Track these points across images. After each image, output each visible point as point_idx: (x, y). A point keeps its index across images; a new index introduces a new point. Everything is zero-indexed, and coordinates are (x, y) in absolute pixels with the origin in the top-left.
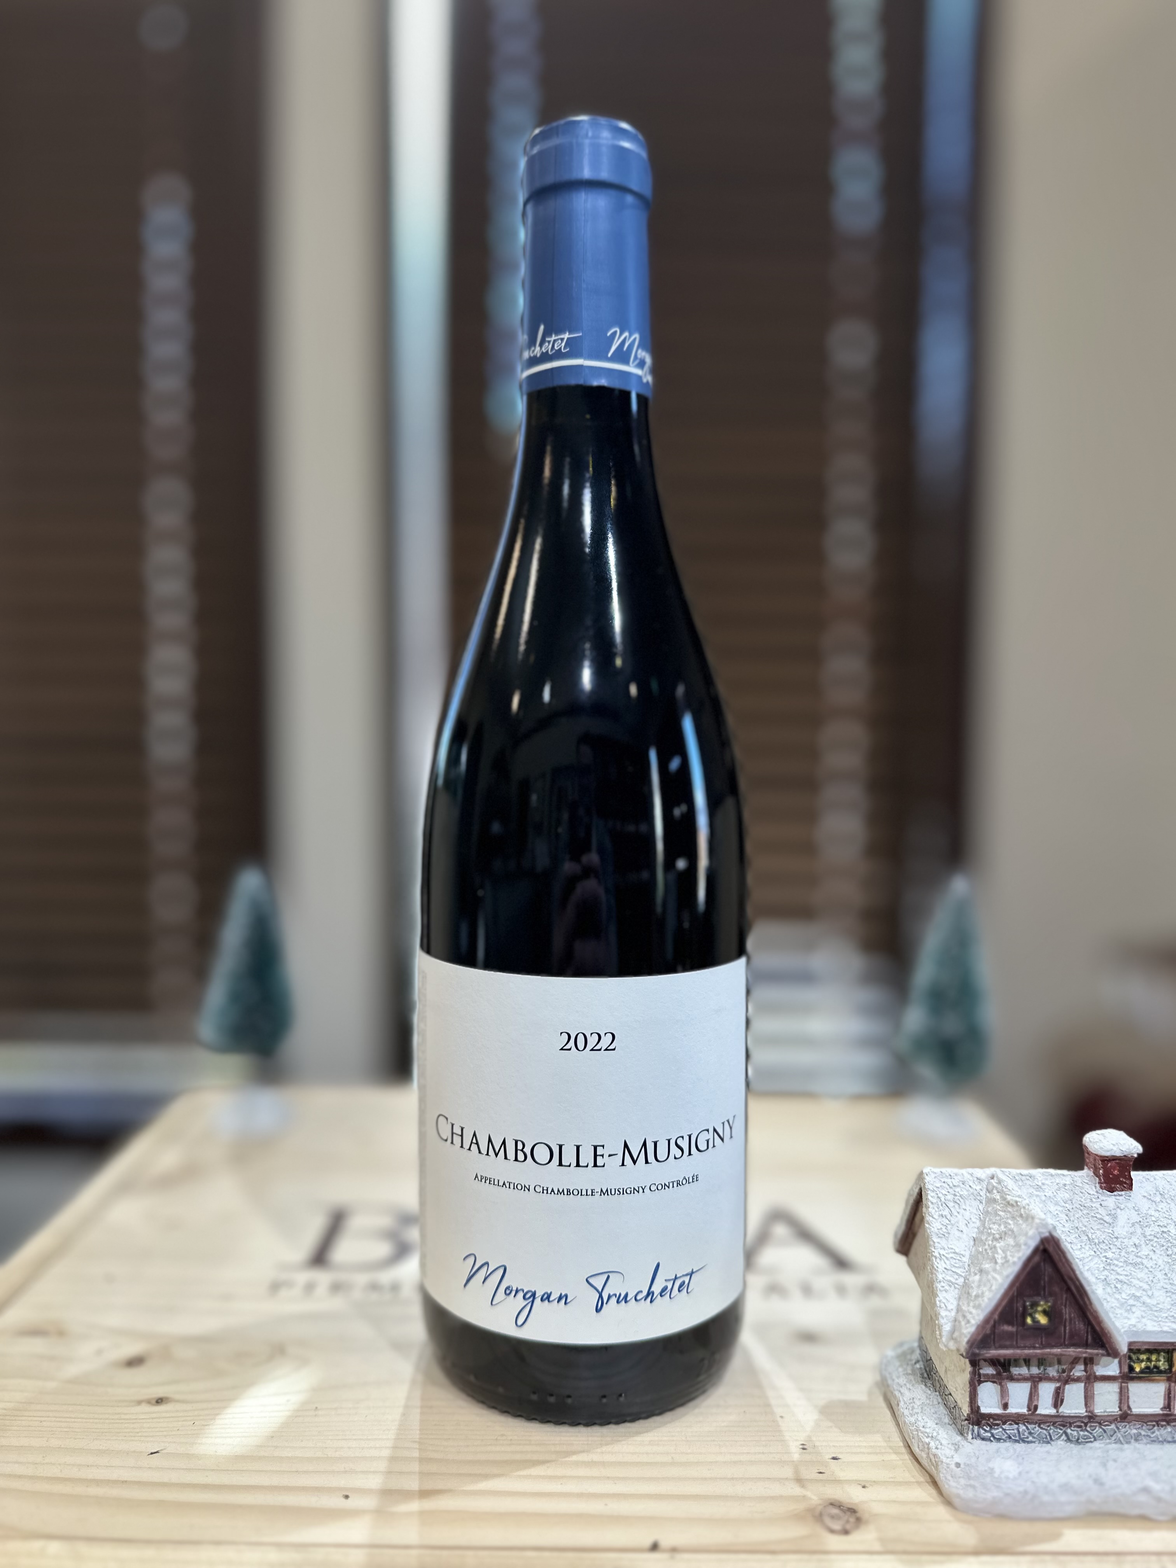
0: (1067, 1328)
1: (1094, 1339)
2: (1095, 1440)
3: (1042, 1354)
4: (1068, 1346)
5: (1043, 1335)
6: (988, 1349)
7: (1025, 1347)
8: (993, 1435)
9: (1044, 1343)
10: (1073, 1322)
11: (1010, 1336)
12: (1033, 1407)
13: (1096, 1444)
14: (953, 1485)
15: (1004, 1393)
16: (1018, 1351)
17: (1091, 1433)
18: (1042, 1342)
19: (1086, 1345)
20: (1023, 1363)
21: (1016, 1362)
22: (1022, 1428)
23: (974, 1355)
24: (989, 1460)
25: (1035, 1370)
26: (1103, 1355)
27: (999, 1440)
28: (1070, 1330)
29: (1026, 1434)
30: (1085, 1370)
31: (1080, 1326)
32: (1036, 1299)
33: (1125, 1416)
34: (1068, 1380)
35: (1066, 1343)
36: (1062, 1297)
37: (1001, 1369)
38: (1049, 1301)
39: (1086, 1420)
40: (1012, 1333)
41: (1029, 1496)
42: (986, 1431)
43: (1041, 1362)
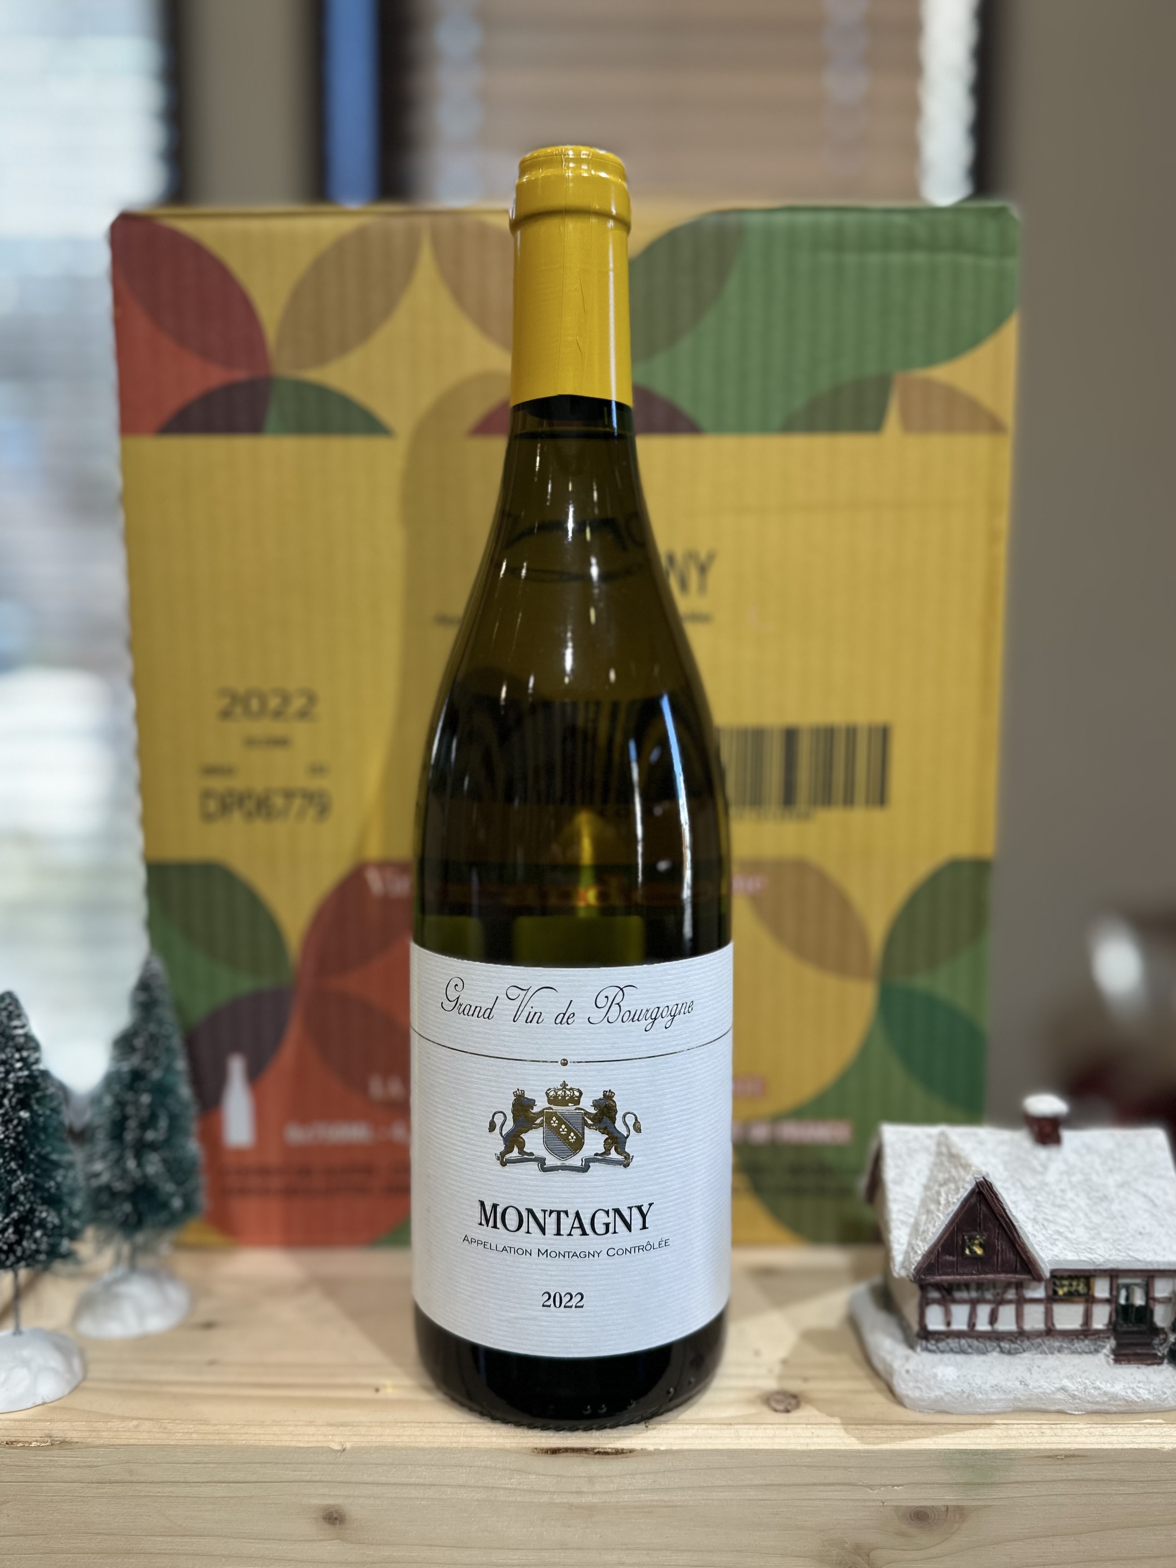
0: (1000, 1257)
1: (1022, 1267)
2: (1024, 1351)
3: (978, 1279)
4: (999, 1273)
5: (979, 1264)
6: (934, 1275)
7: (964, 1274)
8: (938, 1348)
9: (980, 1270)
10: (1004, 1253)
11: (952, 1264)
12: (971, 1324)
13: (1025, 1355)
14: (903, 1387)
15: (948, 1314)
16: (958, 1277)
17: (1021, 1346)
18: (978, 1269)
19: (1015, 1272)
20: (963, 1287)
21: (959, 1286)
22: (963, 1341)
23: (921, 1280)
24: (933, 1367)
25: (974, 1294)
26: (1029, 1280)
27: (942, 1352)
28: (1002, 1259)
29: (966, 1346)
30: (1017, 1294)
31: (1011, 1256)
32: (973, 1233)
33: (1050, 1332)
34: (1002, 1302)
35: (999, 1269)
36: (995, 1233)
37: (945, 1293)
38: (984, 1236)
39: (1016, 1335)
40: (953, 1262)
41: (966, 1395)
42: (932, 1345)
43: (980, 1286)
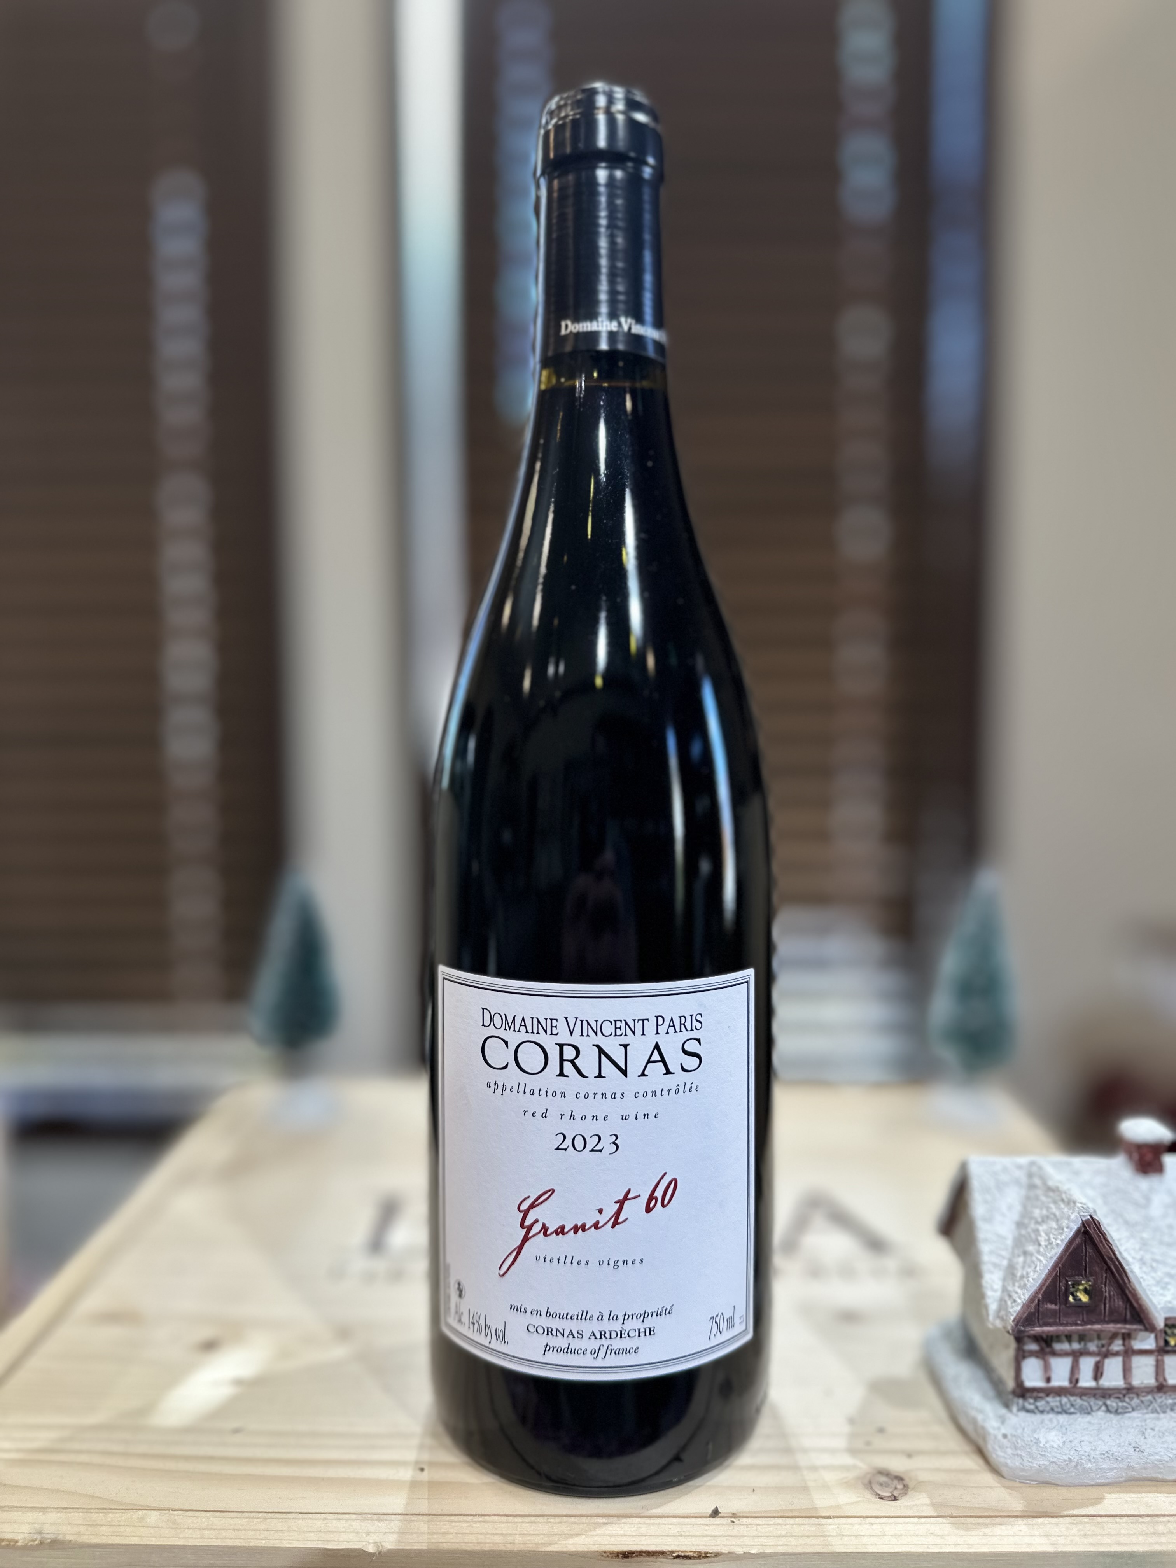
0: (1107, 1305)
1: (1132, 1315)
2: (1133, 1410)
3: (1084, 1330)
4: (1108, 1322)
5: (1085, 1313)
6: (1032, 1326)
7: (1067, 1324)
8: (1037, 1407)
9: (1085, 1319)
10: (1112, 1300)
11: (1054, 1313)
12: (1074, 1379)
13: (1135, 1414)
14: (1000, 1454)
15: (1047, 1368)
16: (1061, 1328)
17: (1129, 1404)
18: (1083, 1318)
19: (1125, 1321)
20: (1064, 1338)
21: (1057, 1338)
22: (1064, 1400)
23: (1020, 1332)
24: (1034, 1431)
25: (1076, 1346)
26: (1141, 1330)
27: (1042, 1412)
28: (1110, 1307)
29: (1068, 1406)
30: (1124, 1345)
31: (1119, 1303)
32: (1077, 1278)
33: (1161, 1388)
34: (1107, 1354)
35: (1107, 1319)
36: (1102, 1277)
37: (1044, 1345)
38: (1089, 1281)
39: (1124, 1392)
40: (1055, 1311)
41: (1074, 1464)
42: (1030, 1404)
43: (1082, 1338)
